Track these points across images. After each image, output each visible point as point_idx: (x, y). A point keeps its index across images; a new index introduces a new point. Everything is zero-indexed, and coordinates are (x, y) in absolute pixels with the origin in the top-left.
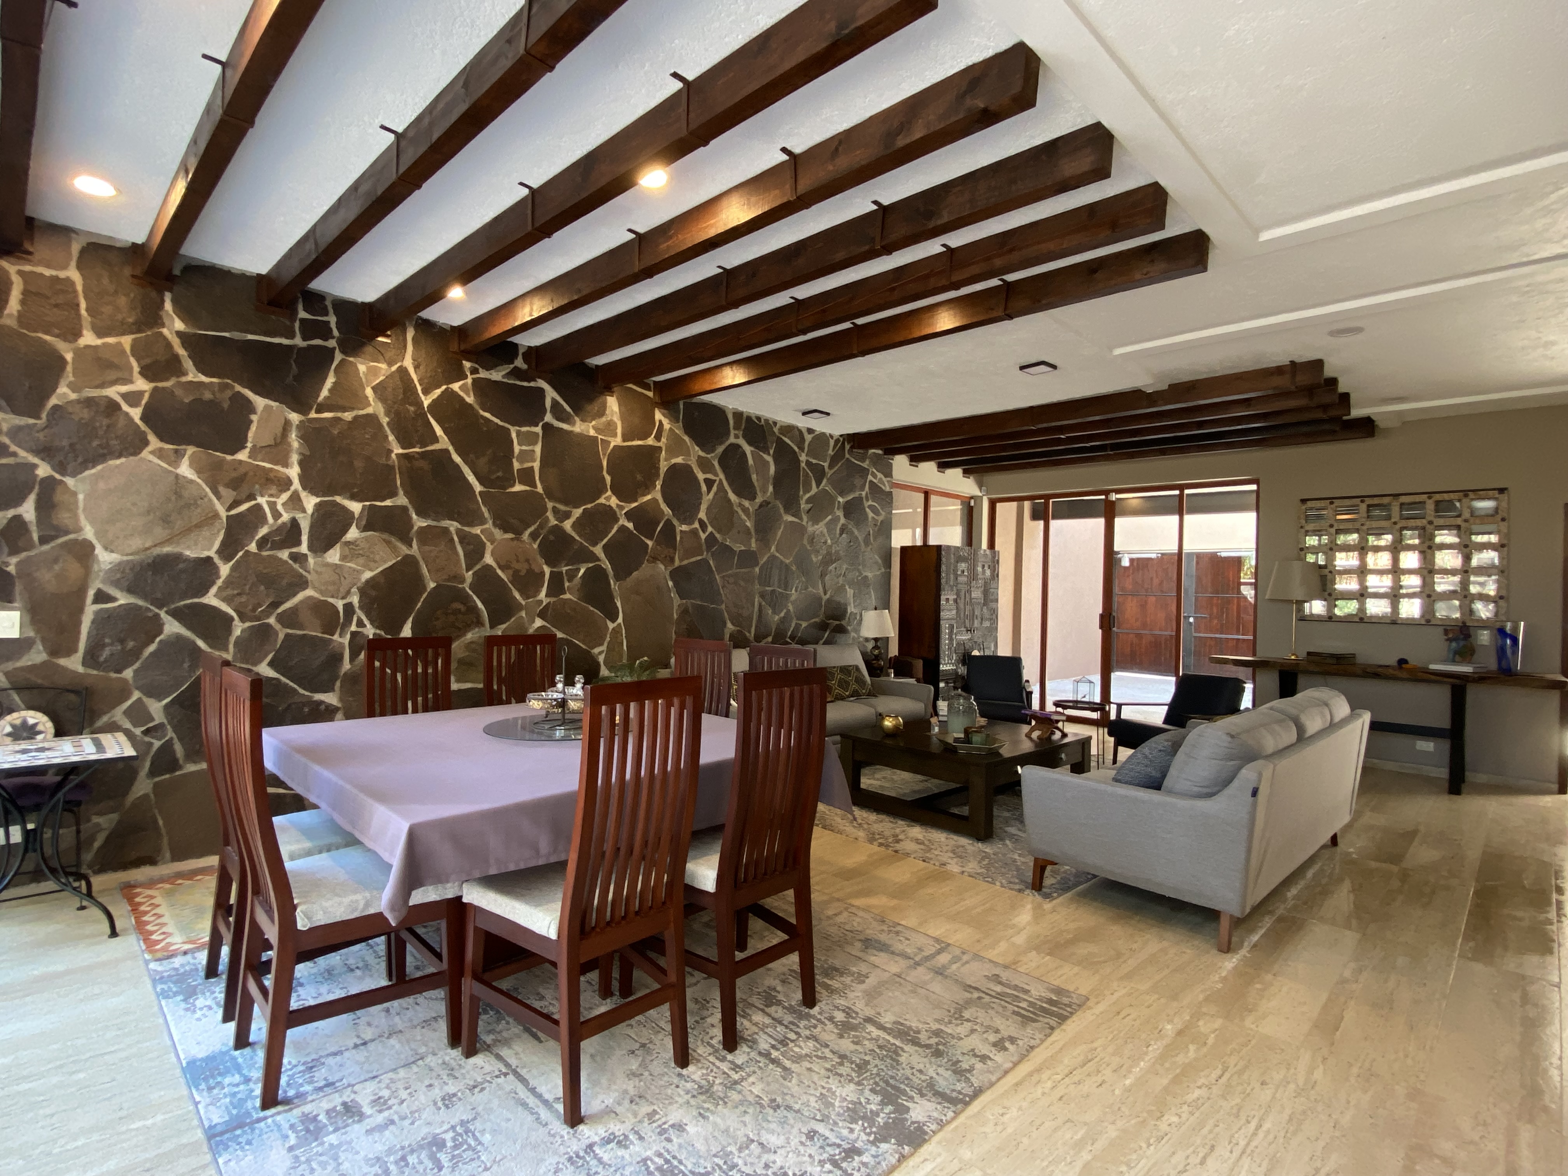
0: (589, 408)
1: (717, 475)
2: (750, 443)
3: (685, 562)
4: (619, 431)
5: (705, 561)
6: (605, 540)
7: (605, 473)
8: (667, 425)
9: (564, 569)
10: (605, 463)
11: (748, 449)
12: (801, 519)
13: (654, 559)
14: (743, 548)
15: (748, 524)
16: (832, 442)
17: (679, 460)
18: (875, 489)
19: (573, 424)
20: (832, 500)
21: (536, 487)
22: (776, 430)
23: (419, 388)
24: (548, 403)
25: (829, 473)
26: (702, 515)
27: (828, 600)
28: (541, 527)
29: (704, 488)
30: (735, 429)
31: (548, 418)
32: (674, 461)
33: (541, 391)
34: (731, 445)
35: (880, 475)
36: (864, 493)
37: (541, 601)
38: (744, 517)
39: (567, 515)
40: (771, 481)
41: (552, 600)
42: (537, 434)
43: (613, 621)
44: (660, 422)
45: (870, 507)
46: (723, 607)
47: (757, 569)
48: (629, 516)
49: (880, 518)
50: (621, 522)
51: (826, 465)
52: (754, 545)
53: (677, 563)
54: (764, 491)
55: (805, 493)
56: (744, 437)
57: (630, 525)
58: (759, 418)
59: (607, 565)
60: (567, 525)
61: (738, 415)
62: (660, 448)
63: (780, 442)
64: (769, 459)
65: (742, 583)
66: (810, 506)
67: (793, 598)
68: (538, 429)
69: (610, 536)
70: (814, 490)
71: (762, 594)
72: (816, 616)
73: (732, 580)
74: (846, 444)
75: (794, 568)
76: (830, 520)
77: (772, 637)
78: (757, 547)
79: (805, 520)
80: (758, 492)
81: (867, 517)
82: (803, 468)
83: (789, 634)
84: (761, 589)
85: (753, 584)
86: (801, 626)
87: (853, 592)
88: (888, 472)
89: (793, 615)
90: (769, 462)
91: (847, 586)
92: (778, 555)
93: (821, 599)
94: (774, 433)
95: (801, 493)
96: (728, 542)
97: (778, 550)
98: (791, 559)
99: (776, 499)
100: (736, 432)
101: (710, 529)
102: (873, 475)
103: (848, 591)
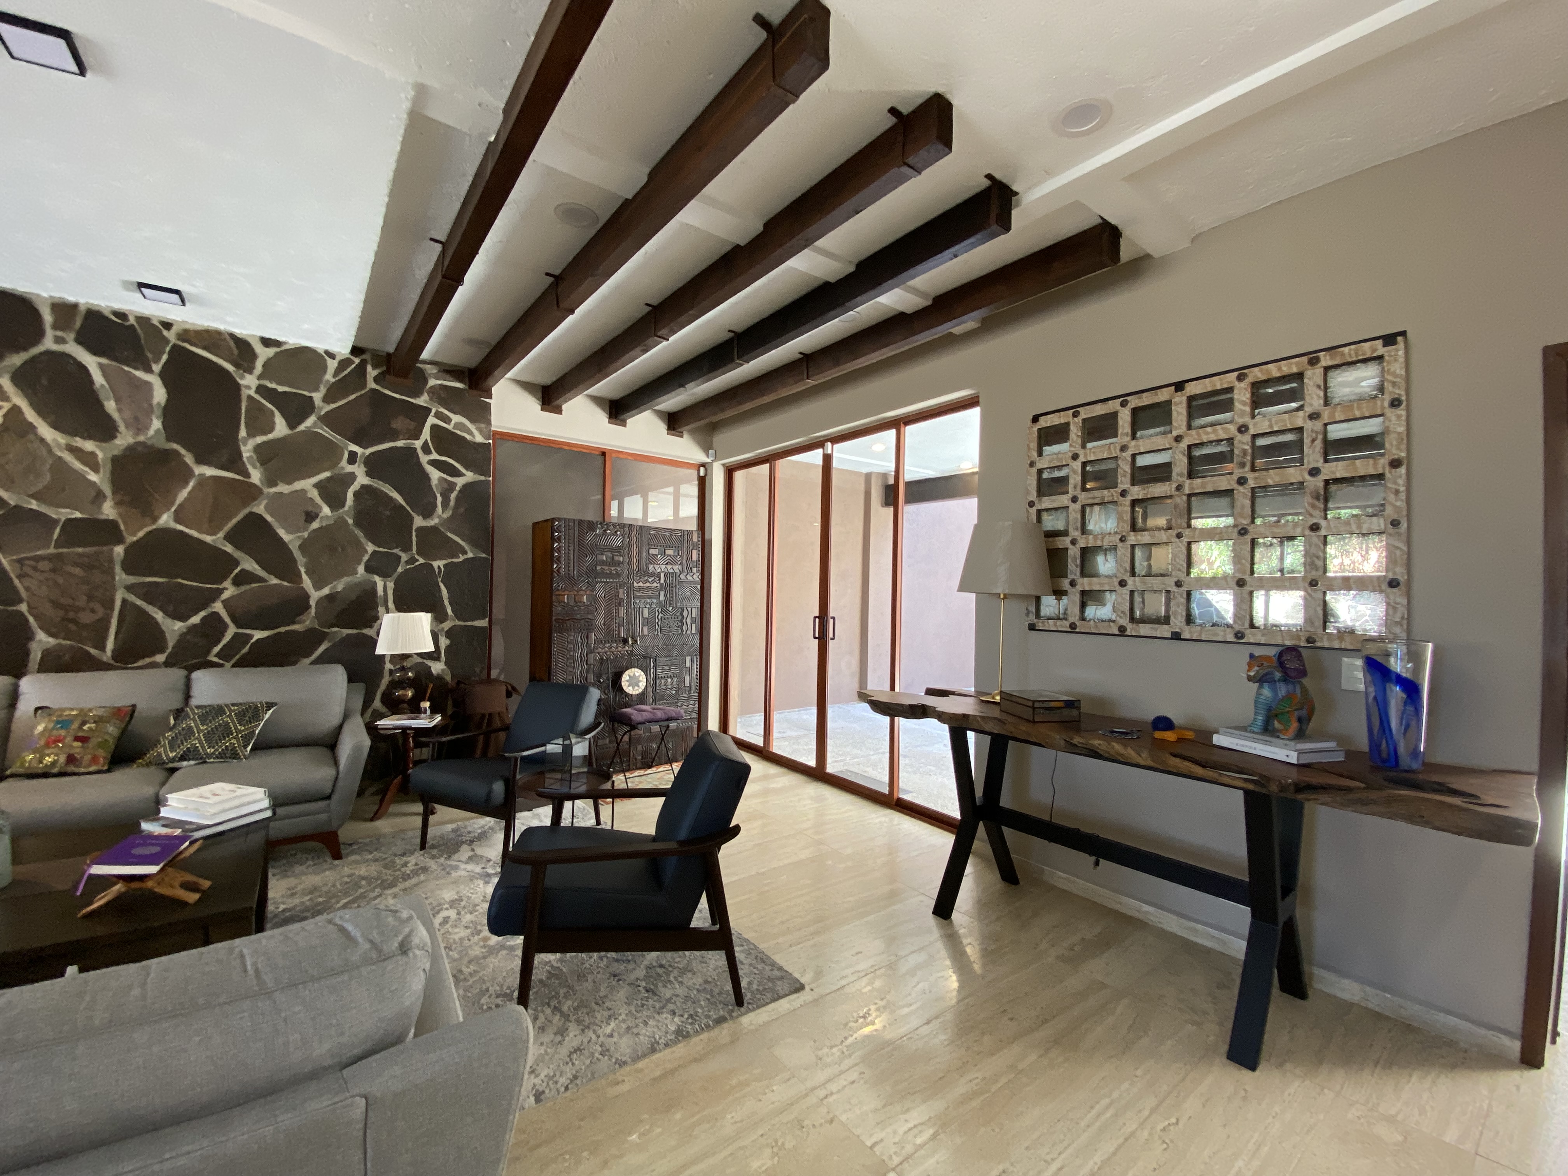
1: (5, 398)
2: (95, 351)
11: (91, 362)
14: (78, 515)
15: (93, 477)
16: (332, 365)
18: (445, 437)
20: (334, 448)
22: (171, 336)
25: (323, 406)
27: (330, 599)
30: (55, 327)
34: (48, 353)
35: (457, 418)
36: (418, 443)
38: (77, 465)
40: (158, 412)
45: (433, 463)
46: (23, 608)
47: (119, 549)
49: (460, 482)
52: (109, 510)
54: (139, 428)
55: (251, 434)
56: (79, 341)
58: (120, 315)
61: (65, 309)
63: (179, 353)
64: (153, 379)
65: (77, 571)
66: (268, 455)
67: (226, 595)
70: (280, 430)
71: (129, 588)
72: (294, 623)
73: (44, 565)
74: (369, 368)
75: (229, 548)
76: (328, 479)
77: (166, 655)
78: (120, 515)
79: (256, 476)
80: (122, 427)
81: (427, 477)
82: (250, 397)
83: (217, 649)
84: (132, 580)
85: (111, 573)
86: (250, 637)
87: (391, 585)
88: (481, 413)
89: (227, 620)
90: (148, 385)
91: (377, 579)
92: (180, 528)
93: (307, 597)
94: (167, 341)
95: (243, 433)
96: (34, 505)
97: (178, 519)
98: (221, 535)
99: (169, 439)
100: (59, 333)
102: (437, 416)
103: (380, 584)
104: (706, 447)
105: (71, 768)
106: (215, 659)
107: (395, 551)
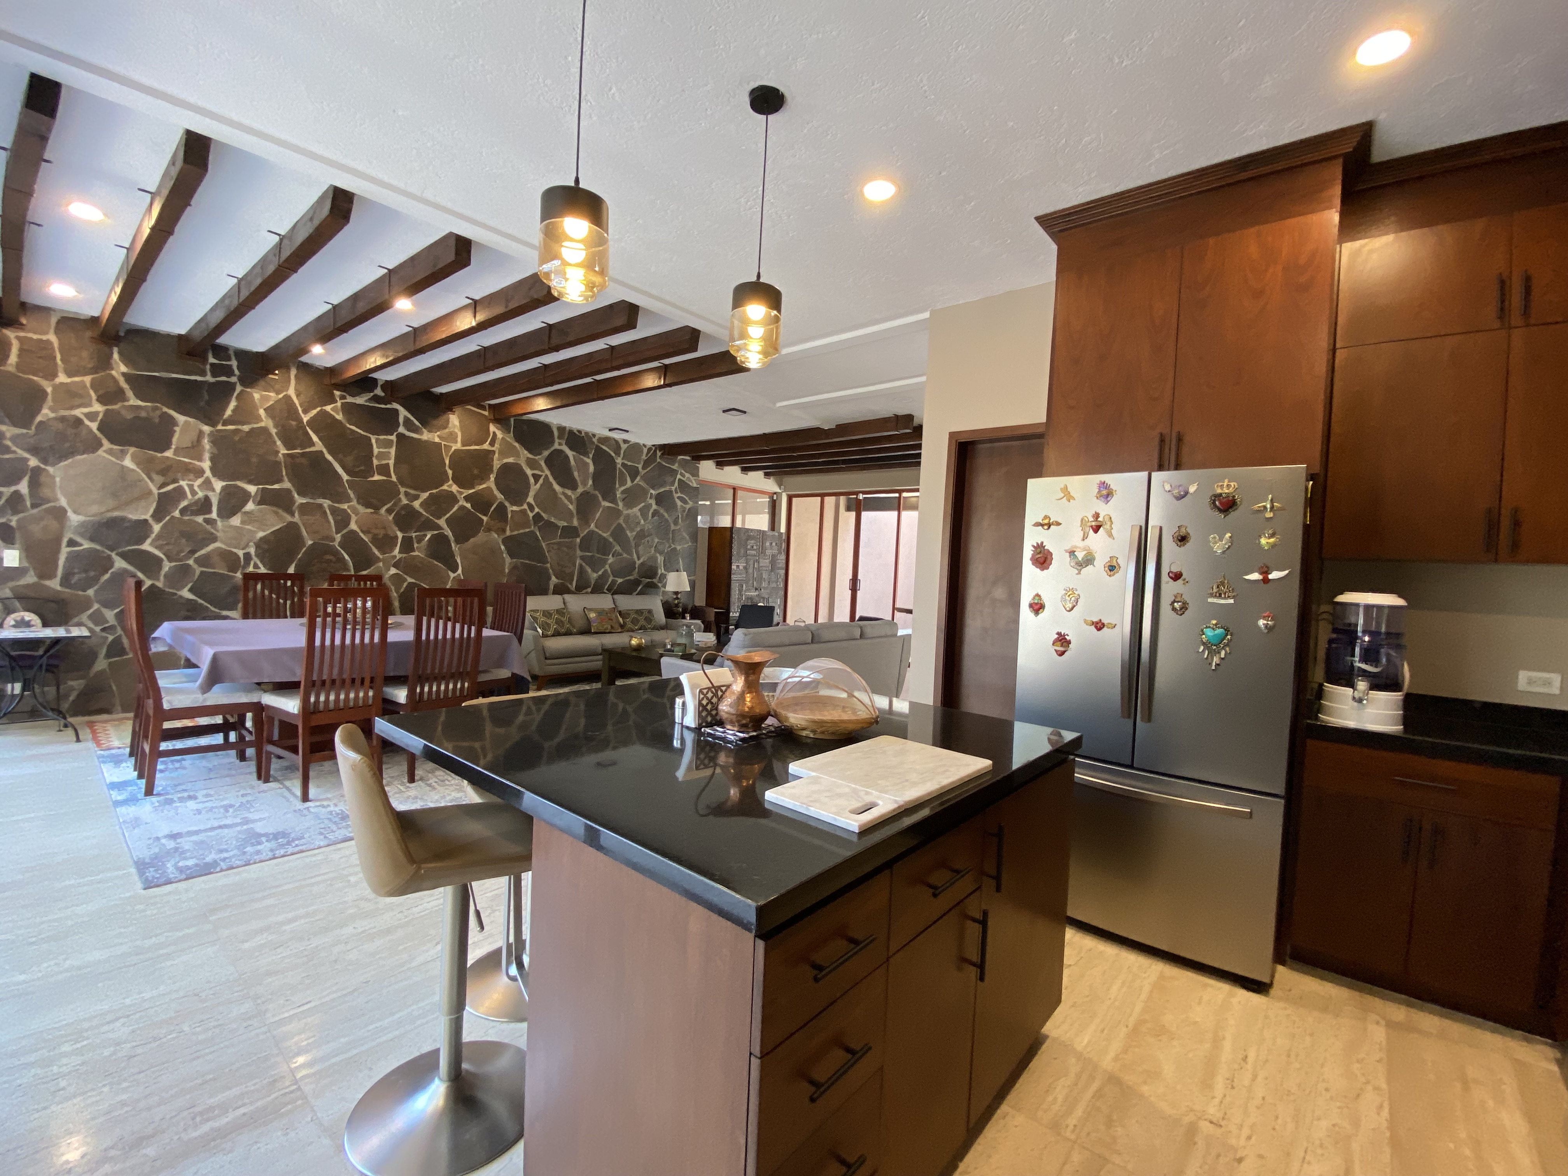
0: (435, 422)
1: (543, 471)
2: (571, 449)
3: (516, 533)
4: (459, 439)
5: (533, 532)
6: (448, 515)
7: (447, 468)
8: (500, 435)
9: (414, 535)
10: (447, 462)
11: (570, 454)
12: (617, 504)
13: (489, 530)
14: (566, 524)
15: (571, 507)
16: (645, 450)
17: (511, 460)
18: (683, 486)
19: (422, 434)
20: (645, 492)
21: (391, 477)
22: (595, 440)
23: (300, 410)
24: (401, 420)
25: (643, 472)
26: (530, 499)
27: (642, 564)
28: (395, 505)
29: (532, 480)
30: (559, 438)
31: (401, 429)
32: (505, 461)
33: (396, 411)
34: (556, 450)
35: (687, 475)
36: (673, 488)
37: (395, 556)
38: (566, 502)
39: (416, 497)
40: (591, 476)
41: (404, 555)
42: (392, 441)
43: (454, 572)
44: (494, 433)
45: (679, 498)
46: (548, 565)
47: (578, 540)
48: (467, 499)
49: (688, 507)
50: (460, 503)
51: (640, 466)
52: (575, 523)
53: (508, 533)
54: (585, 484)
55: (620, 486)
56: (567, 444)
57: (468, 506)
58: (580, 432)
59: (448, 532)
60: (416, 504)
61: (561, 429)
62: (494, 452)
63: (598, 449)
64: (589, 461)
65: (565, 549)
66: (625, 496)
67: (610, 562)
68: (393, 438)
69: (451, 512)
70: (629, 483)
71: (582, 558)
73: (556, 547)
74: (658, 451)
75: (611, 540)
76: (643, 507)
77: (591, 588)
78: (579, 525)
79: (621, 505)
80: (579, 484)
81: (676, 504)
82: (619, 468)
83: (606, 587)
84: (582, 554)
85: (575, 550)
86: (617, 581)
87: (663, 558)
88: (695, 473)
89: (610, 573)
90: (588, 463)
91: (658, 555)
92: (596, 530)
93: (635, 563)
94: (594, 443)
95: (617, 486)
96: (553, 520)
97: (596, 527)
98: (609, 533)
99: (595, 490)
100: (560, 441)
101: (537, 510)
102: (682, 475)
103: (659, 557)
104: (780, 485)
105: (613, 631)
106: (606, 591)
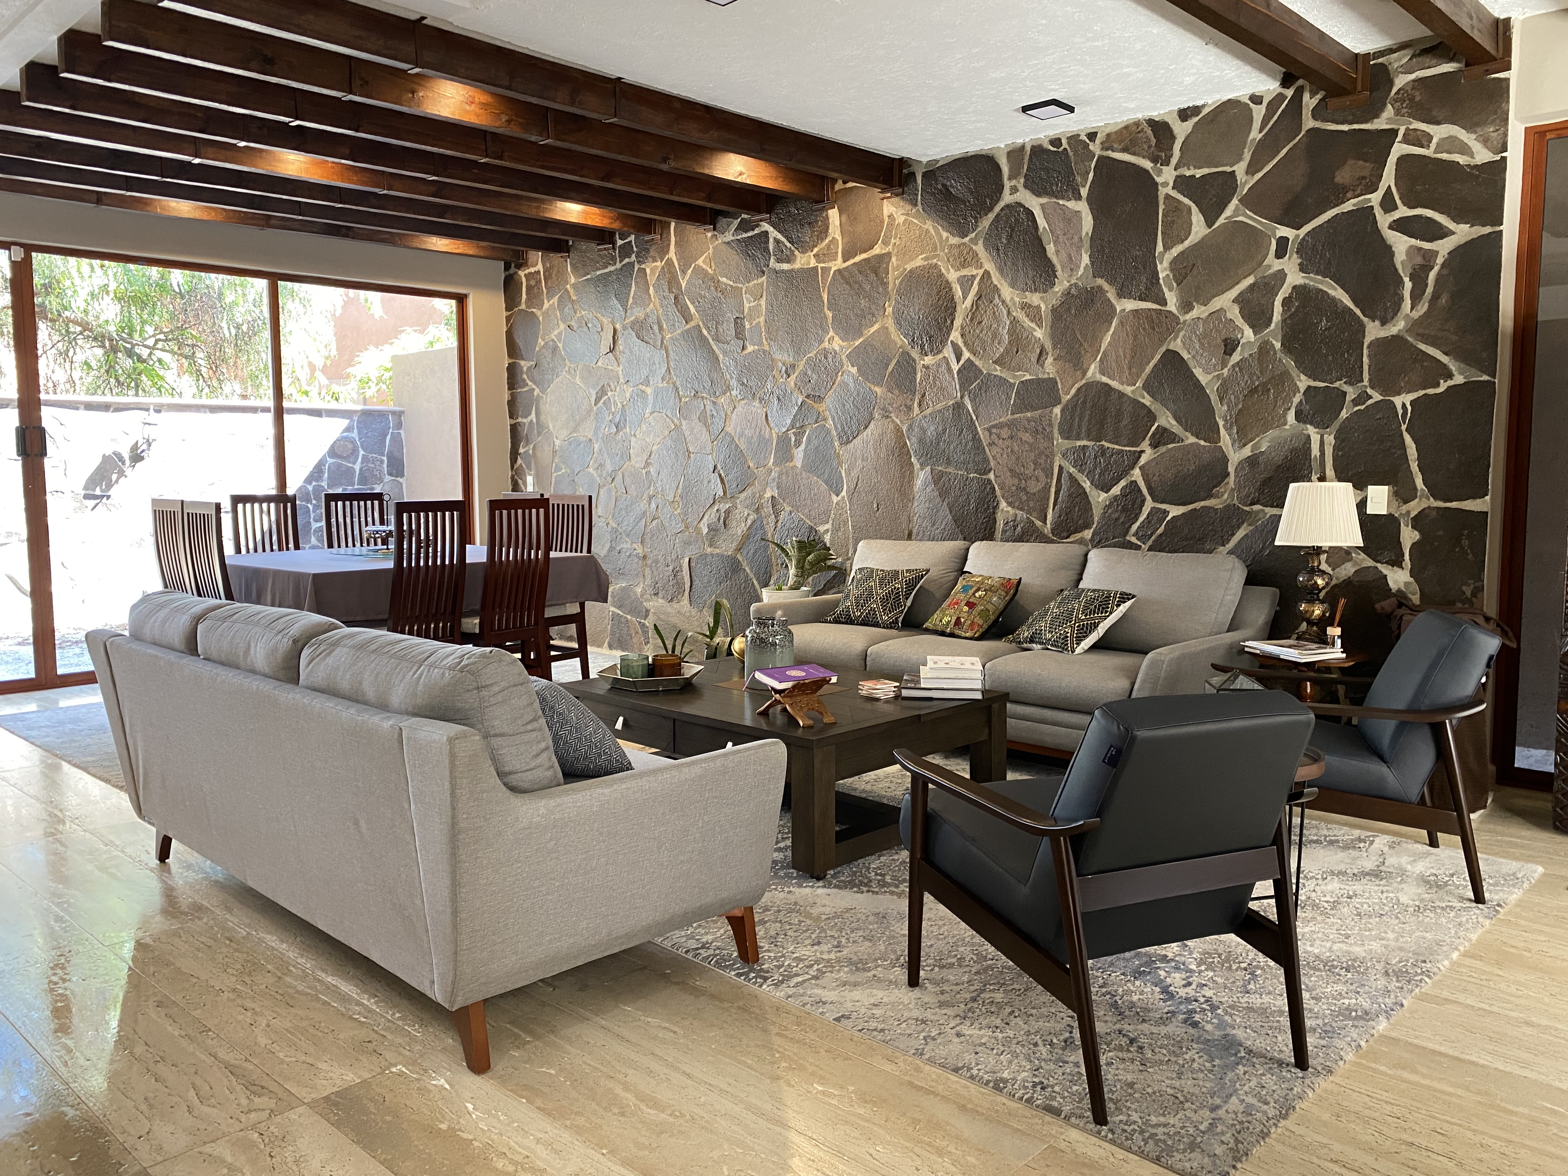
0: (812, 232)
1: (978, 265)
2: (1038, 193)
3: (930, 409)
4: (840, 248)
5: (959, 405)
6: (829, 392)
7: (826, 307)
8: (900, 216)
9: (791, 433)
10: (826, 296)
11: (1034, 203)
12: (1164, 303)
14: (1027, 377)
15: (1039, 334)
16: (1259, 112)
17: (918, 262)
19: (794, 260)
20: (1256, 241)
21: (763, 344)
22: (1095, 147)
24: (771, 247)
25: (1246, 181)
26: (955, 334)
27: (1251, 462)
29: (958, 292)
30: (1010, 177)
31: (772, 262)
32: (909, 265)
33: (766, 236)
34: (1007, 207)
36: (1375, 198)
37: (768, 469)
38: (1027, 323)
39: (792, 368)
40: (1087, 244)
41: (780, 468)
42: (763, 285)
43: (837, 493)
44: (891, 216)
45: (1399, 224)
46: (991, 476)
47: (1057, 410)
48: (852, 358)
49: (1443, 247)
51: (1240, 169)
52: (1050, 368)
53: (917, 413)
54: (1074, 268)
55: (1168, 246)
57: (855, 370)
58: (1056, 142)
59: (830, 424)
60: (792, 381)
61: (1015, 154)
62: (890, 254)
63: (1104, 165)
64: (1082, 207)
65: (1026, 437)
66: (1186, 269)
67: (1143, 460)
68: (764, 280)
69: (834, 388)
71: (1064, 454)
72: (1209, 496)
73: (1005, 432)
74: (1306, 97)
75: (1147, 400)
76: (1252, 287)
77: (1092, 530)
78: (1058, 371)
79: (1173, 301)
80: (1059, 271)
81: (1388, 251)
82: (1168, 197)
83: (1135, 527)
84: (1067, 444)
85: (1051, 437)
86: (1166, 513)
87: (1330, 439)
88: (1489, 105)
89: (1145, 491)
90: (1078, 215)
91: (1311, 430)
92: (1105, 379)
93: (1225, 460)
94: (1093, 155)
95: (1160, 247)
96: (997, 371)
97: (1102, 370)
98: (1140, 383)
99: (1095, 275)
100: (1013, 182)
101: (966, 355)
102: (1408, 140)
103: (1315, 439)
106: (1134, 540)
107: (1337, 384)
